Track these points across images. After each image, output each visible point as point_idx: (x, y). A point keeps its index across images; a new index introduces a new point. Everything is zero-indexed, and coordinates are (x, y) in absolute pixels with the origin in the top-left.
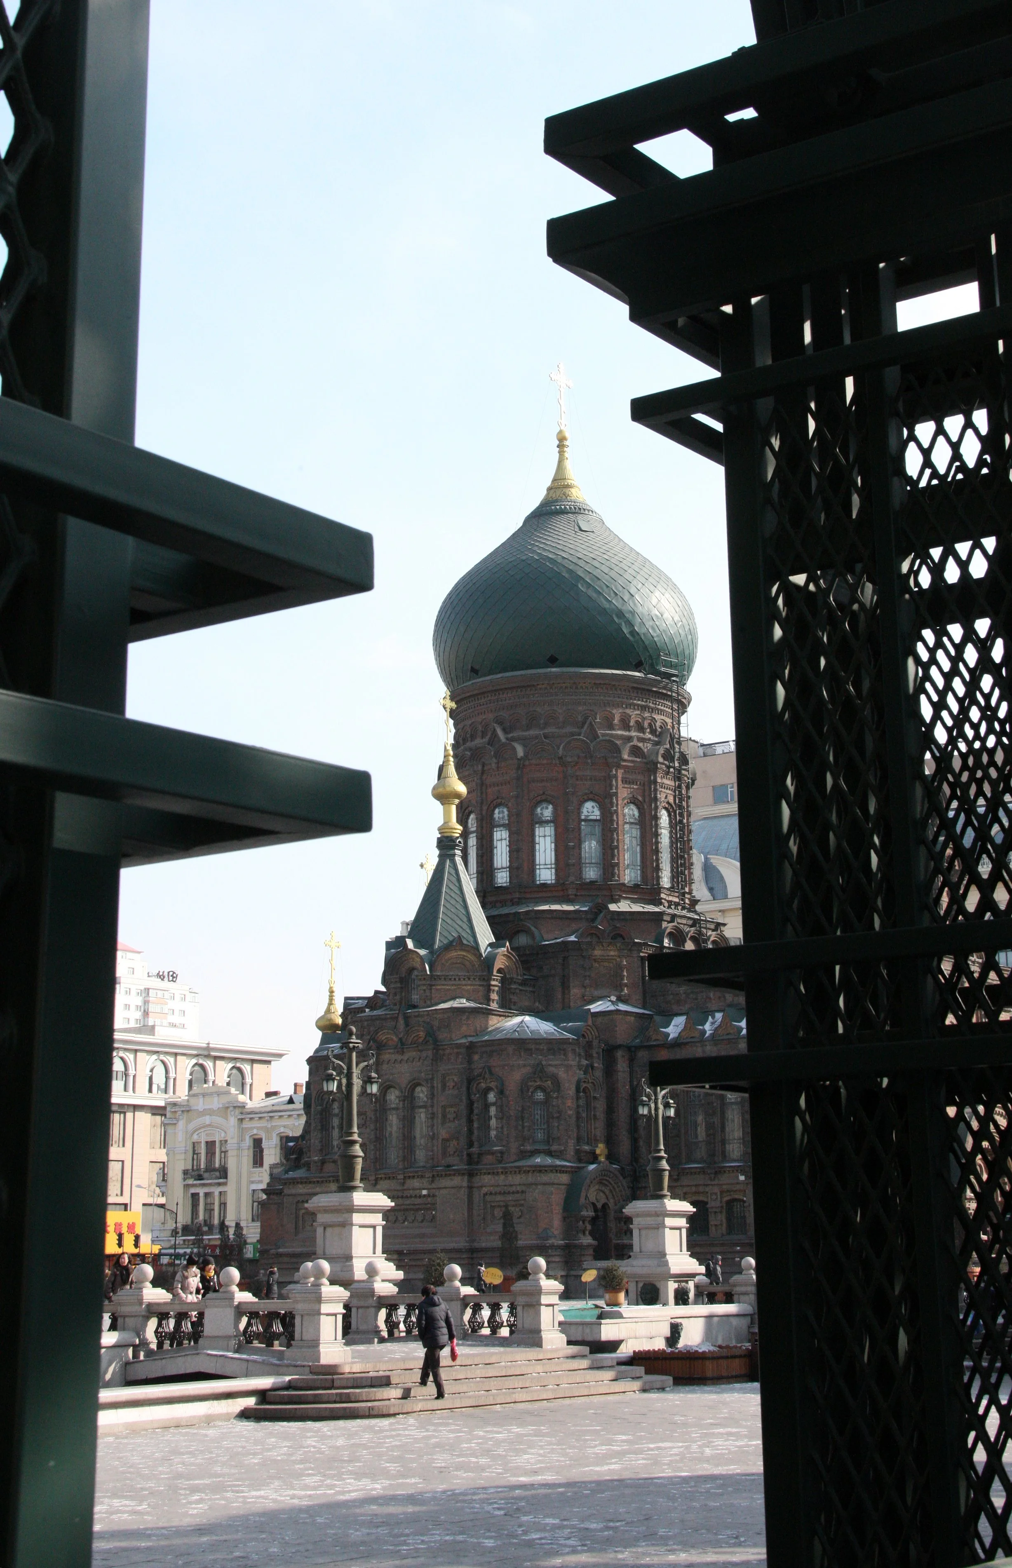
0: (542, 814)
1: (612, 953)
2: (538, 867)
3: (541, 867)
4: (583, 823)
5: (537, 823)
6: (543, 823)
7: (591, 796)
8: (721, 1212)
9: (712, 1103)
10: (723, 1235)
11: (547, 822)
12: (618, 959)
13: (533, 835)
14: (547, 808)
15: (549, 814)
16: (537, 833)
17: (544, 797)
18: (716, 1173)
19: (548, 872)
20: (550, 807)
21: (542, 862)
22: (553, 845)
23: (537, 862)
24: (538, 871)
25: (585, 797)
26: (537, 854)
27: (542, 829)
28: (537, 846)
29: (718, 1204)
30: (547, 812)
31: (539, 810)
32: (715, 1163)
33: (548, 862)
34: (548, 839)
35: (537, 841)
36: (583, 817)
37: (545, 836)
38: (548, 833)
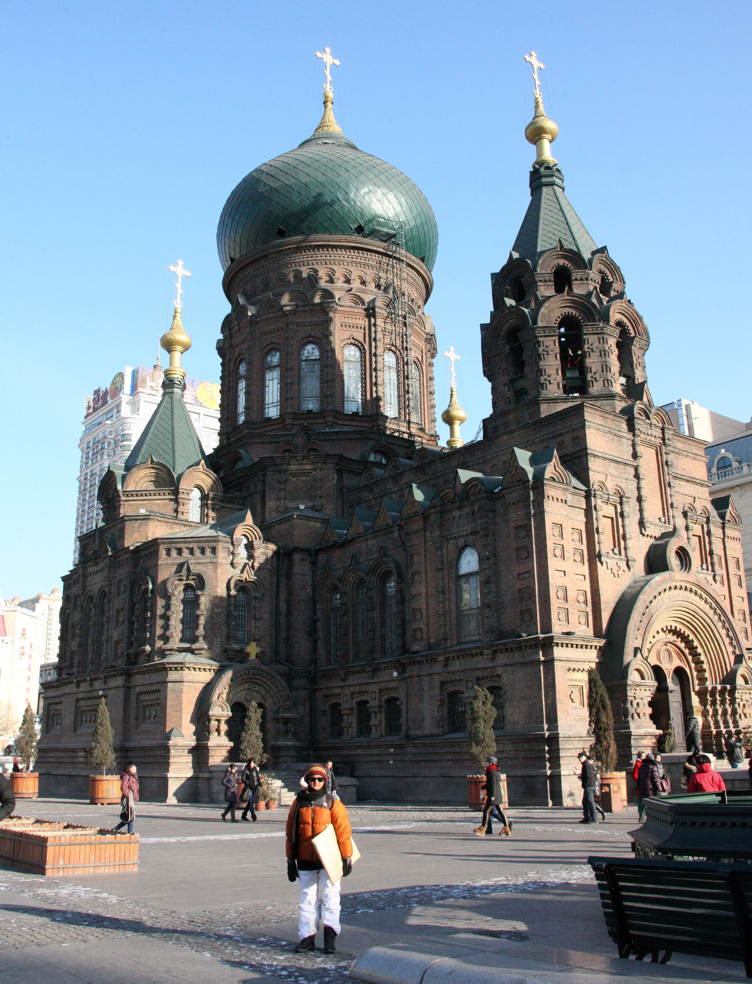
0: (272, 361)
1: (308, 467)
2: (267, 406)
3: (270, 406)
4: (304, 363)
5: (267, 369)
6: (272, 368)
7: (310, 339)
8: (380, 712)
9: (373, 598)
10: (381, 736)
11: (275, 367)
12: (314, 472)
13: (263, 380)
14: (275, 355)
15: (277, 360)
16: (267, 378)
17: (272, 346)
18: (374, 671)
19: (275, 409)
20: (278, 354)
21: (270, 402)
22: (279, 386)
23: (267, 402)
24: (267, 410)
25: (305, 340)
26: (267, 395)
27: (271, 373)
28: (267, 388)
29: (376, 703)
30: (275, 359)
31: (269, 358)
32: (374, 659)
33: (275, 401)
34: (276, 381)
35: (267, 384)
36: (304, 358)
37: (273, 379)
38: (275, 376)
